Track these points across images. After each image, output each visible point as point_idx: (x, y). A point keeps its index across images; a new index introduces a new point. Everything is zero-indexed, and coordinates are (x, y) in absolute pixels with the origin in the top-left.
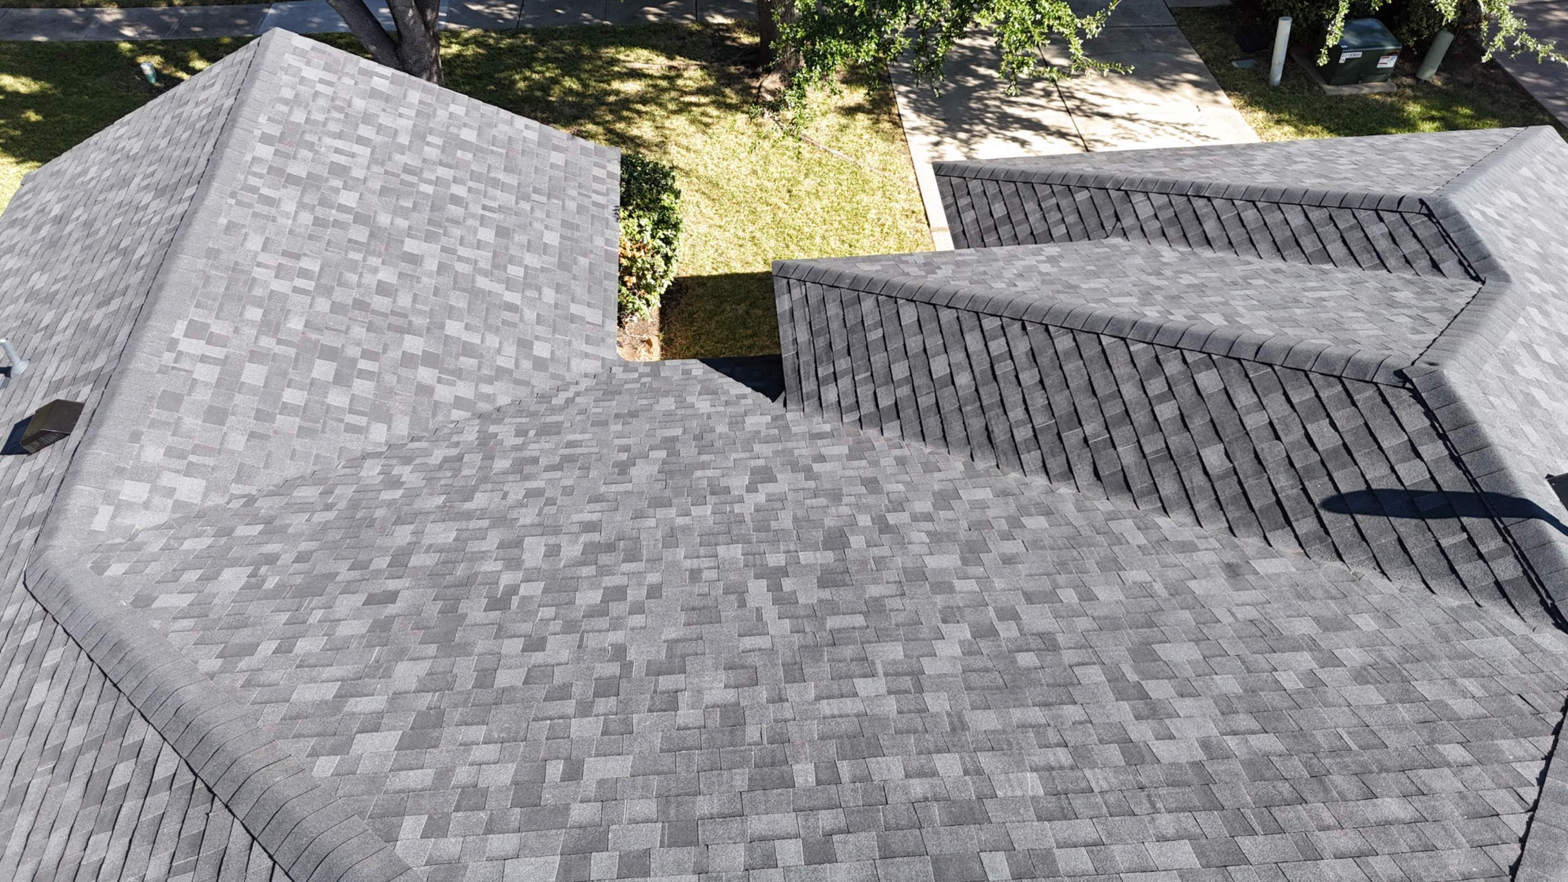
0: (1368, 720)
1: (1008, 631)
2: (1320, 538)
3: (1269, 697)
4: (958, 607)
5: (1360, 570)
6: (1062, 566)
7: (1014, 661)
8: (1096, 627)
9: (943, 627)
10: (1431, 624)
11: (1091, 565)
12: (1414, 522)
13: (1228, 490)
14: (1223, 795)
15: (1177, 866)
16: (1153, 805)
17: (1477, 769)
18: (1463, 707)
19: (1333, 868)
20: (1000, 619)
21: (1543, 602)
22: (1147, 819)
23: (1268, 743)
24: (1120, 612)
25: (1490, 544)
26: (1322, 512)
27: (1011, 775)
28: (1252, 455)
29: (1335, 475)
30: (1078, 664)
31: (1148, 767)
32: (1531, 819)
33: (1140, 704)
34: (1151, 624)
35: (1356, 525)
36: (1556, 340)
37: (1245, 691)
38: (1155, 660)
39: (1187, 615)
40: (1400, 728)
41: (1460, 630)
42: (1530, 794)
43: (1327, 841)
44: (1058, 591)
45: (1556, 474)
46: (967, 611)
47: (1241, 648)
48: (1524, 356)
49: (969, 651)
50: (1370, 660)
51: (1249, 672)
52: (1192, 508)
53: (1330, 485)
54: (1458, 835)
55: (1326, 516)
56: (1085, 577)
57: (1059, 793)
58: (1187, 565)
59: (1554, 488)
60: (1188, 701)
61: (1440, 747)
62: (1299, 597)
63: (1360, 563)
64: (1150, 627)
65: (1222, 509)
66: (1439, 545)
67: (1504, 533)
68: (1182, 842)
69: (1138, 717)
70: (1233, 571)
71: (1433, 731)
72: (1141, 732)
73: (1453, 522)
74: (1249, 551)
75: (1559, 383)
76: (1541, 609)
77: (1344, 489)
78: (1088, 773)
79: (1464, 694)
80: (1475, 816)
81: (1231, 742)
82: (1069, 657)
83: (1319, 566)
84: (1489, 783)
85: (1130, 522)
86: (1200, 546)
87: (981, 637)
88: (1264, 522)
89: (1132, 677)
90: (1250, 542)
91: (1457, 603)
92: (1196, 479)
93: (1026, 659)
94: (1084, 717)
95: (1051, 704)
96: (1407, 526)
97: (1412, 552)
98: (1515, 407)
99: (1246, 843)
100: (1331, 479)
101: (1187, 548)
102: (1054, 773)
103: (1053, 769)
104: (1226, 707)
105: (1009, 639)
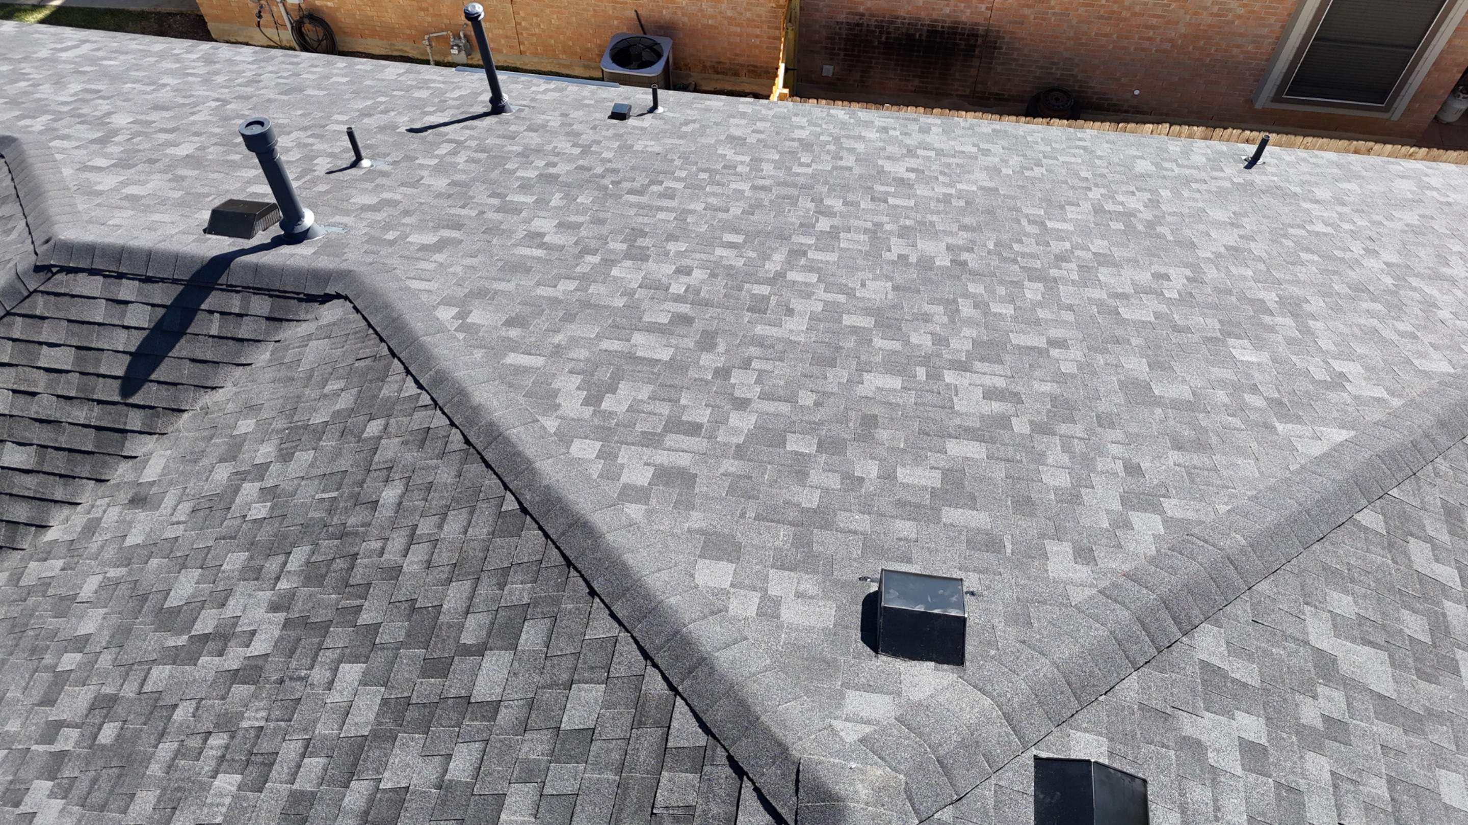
0: (320, 472)
1: (68, 740)
2: (153, 416)
3: (263, 535)
4: (11, 782)
5: (200, 403)
6: (35, 651)
7: (103, 747)
8: (117, 649)
9: (23, 809)
10: (273, 382)
11: (52, 623)
12: (183, 341)
13: (59, 463)
14: (320, 617)
15: (356, 684)
16: (300, 679)
17: (392, 421)
18: (345, 401)
19: (412, 563)
20: (51, 742)
21: (300, 300)
22: (308, 690)
23: (298, 558)
24: (115, 619)
25: (235, 303)
26: (130, 401)
27: (209, 801)
28: (37, 424)
29: (102, 371)
30: (142, 685)
31: (267, 667)
32: (441, 409)
33: (211, 645)
34: (144, 598)
35: (159, 382)
36: (96, 147)
37: (248, 550)
38: (179, 611)
39: (154, 562)
40: (337, 454)
41: (289, 366)
42: (425, 399)
43: (391, 556)
44: (59, 669)
45: (206, 225)
46: (22, 774)
47: (213, 533)
48: (92, 176)
49: (64, 791)
50: (277, 442)
51: (234, 538)
52: (56, 502)
53: (110, 381)
54: (430, 462)
55: (136, 399)
56: (61, 636)
57: (248, 761)
58: (108, 536)
59: (216, 234)
60: (231, 602)
61: (365, 435)
62: (195, 461)
63: (195, 400)
64: (146, 600)
65: (74, 478)
66: (214, 337)
67: (231, 289)
68: (341, 669)
69: (221, 654)
70: (139, 501)
71: (351, 432)
72: (234, 658)
73: (200, 316)
74: (130, 477)
75: (133, 171)
76: (304, 304)
77: (120, 372)
78: (244, 724)
79: (337, 394)
80: (422, 444)
81: (283, 585)
82: (129, 691)
83: (178, 430)
84: (406, 420)
85: (33, 565)
86: (97, 515)
87: (59, 770)
88: (110, 451)
89: (182, 640)
90: (122, 472)
91: (268, 354)
92: (30, 484)
93: (108, 734)
94: (194, 702)
95: (165, 729)
96: (183, 348)
97: (208, 358)
98: (132, 213)
99: (365, 618)
100: (104, 376)
101: (91, 528)
102: (228, 757)
103: (224, 756)
104: (252, 573)
105: (77, 744)
